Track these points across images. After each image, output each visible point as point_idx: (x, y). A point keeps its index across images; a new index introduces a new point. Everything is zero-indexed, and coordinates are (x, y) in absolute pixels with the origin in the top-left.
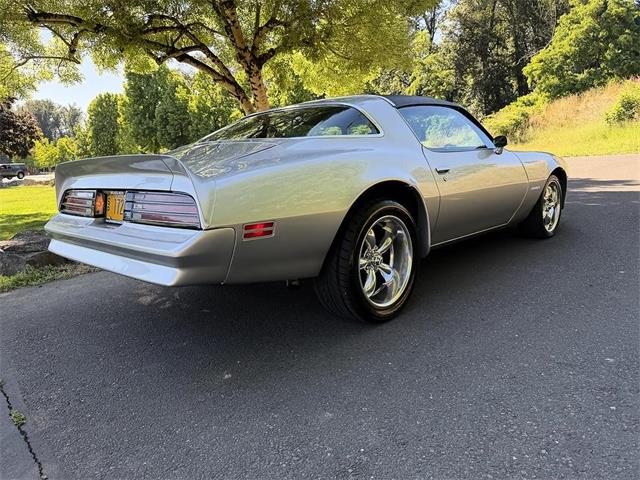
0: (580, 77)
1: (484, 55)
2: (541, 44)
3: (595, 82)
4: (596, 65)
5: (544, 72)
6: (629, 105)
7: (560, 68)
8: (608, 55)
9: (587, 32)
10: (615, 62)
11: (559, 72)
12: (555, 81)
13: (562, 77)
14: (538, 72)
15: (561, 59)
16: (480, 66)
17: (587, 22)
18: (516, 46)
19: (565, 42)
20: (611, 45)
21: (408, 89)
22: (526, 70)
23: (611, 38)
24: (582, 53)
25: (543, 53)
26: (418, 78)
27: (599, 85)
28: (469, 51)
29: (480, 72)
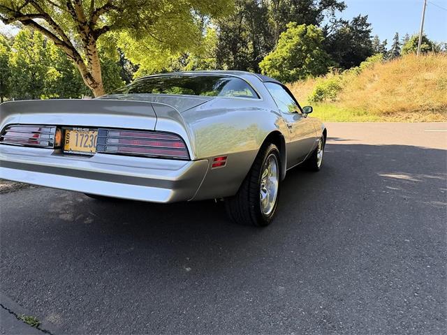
0: (292, 72)
1: (235, 50)
2: (269, 49)
3: (300, 77)
4: (300, 66)
5: (271, 67)
6: (320, 92)
7: (281, 66)
8: (307, 61)
9: (296, 45)
10: (310, 66)
11: (280, 68)
12: (278, 73)
13: (281, 72)
14: (268, 67)
15: (281, 60)
16: (232, 58)
17: (296, 39)
18: (255, 48)
19: (283, 50)
20: (309, 55)
21: (185, 68)
22: (261, 64)
23: (308, 51)
24: (293, 58)
25: (271, 55)
26: (192, 61)
27: (302, 78)
28: (226, 47)
29: (232, 62)
